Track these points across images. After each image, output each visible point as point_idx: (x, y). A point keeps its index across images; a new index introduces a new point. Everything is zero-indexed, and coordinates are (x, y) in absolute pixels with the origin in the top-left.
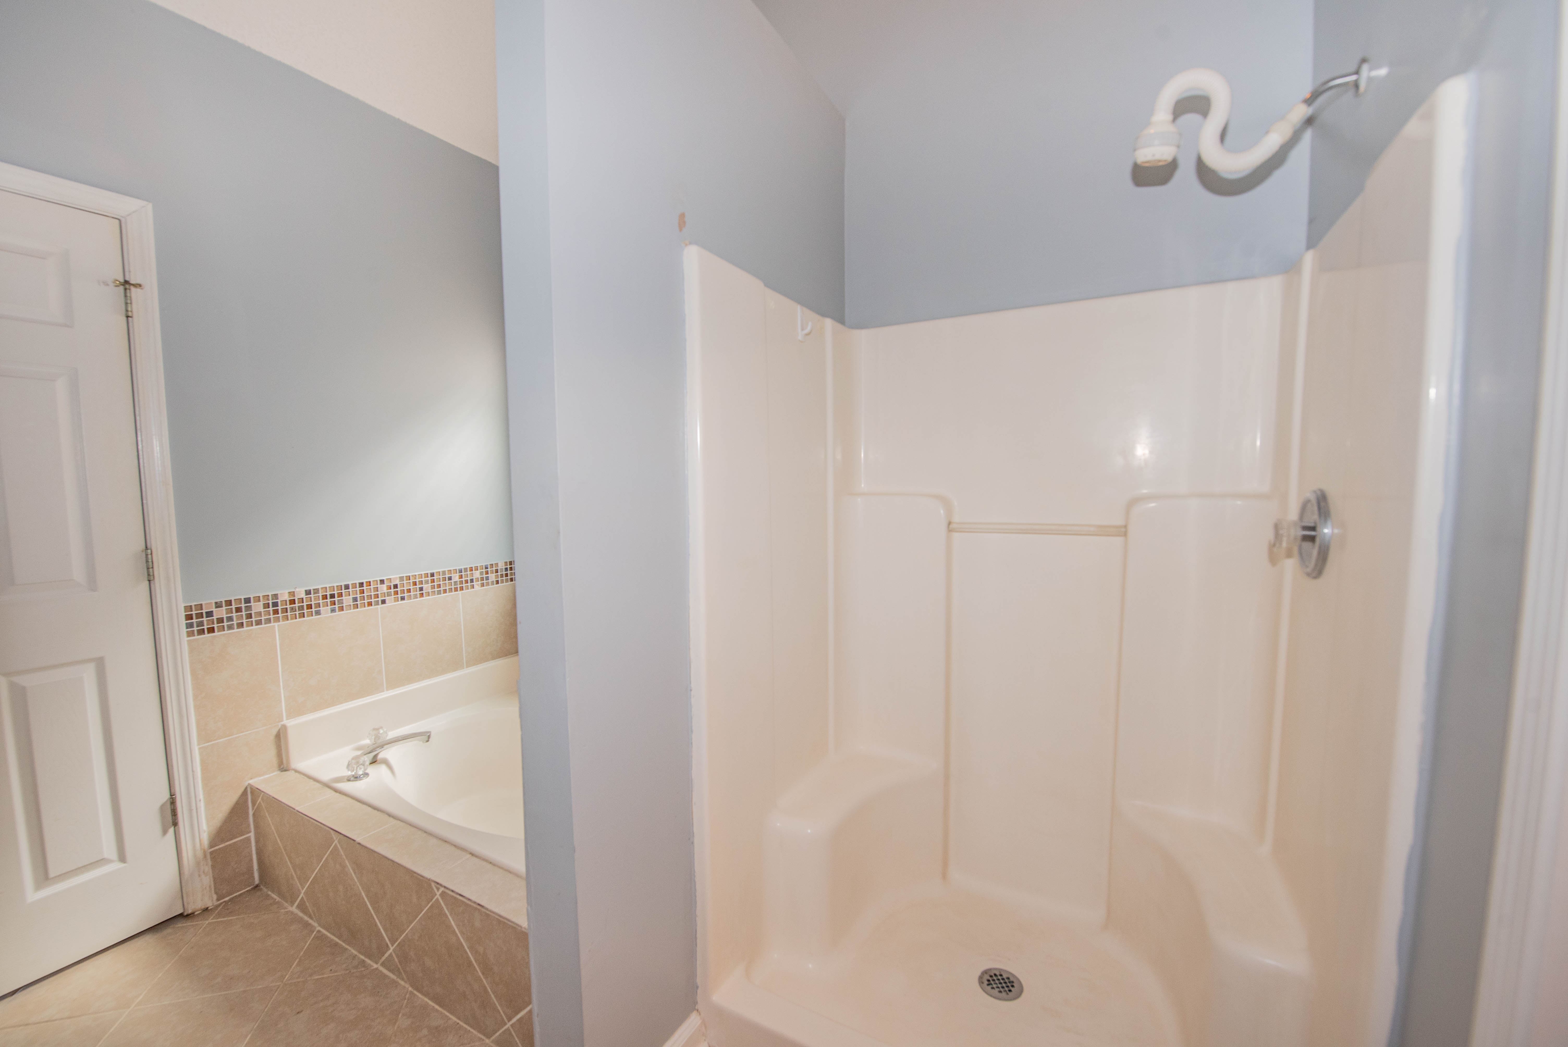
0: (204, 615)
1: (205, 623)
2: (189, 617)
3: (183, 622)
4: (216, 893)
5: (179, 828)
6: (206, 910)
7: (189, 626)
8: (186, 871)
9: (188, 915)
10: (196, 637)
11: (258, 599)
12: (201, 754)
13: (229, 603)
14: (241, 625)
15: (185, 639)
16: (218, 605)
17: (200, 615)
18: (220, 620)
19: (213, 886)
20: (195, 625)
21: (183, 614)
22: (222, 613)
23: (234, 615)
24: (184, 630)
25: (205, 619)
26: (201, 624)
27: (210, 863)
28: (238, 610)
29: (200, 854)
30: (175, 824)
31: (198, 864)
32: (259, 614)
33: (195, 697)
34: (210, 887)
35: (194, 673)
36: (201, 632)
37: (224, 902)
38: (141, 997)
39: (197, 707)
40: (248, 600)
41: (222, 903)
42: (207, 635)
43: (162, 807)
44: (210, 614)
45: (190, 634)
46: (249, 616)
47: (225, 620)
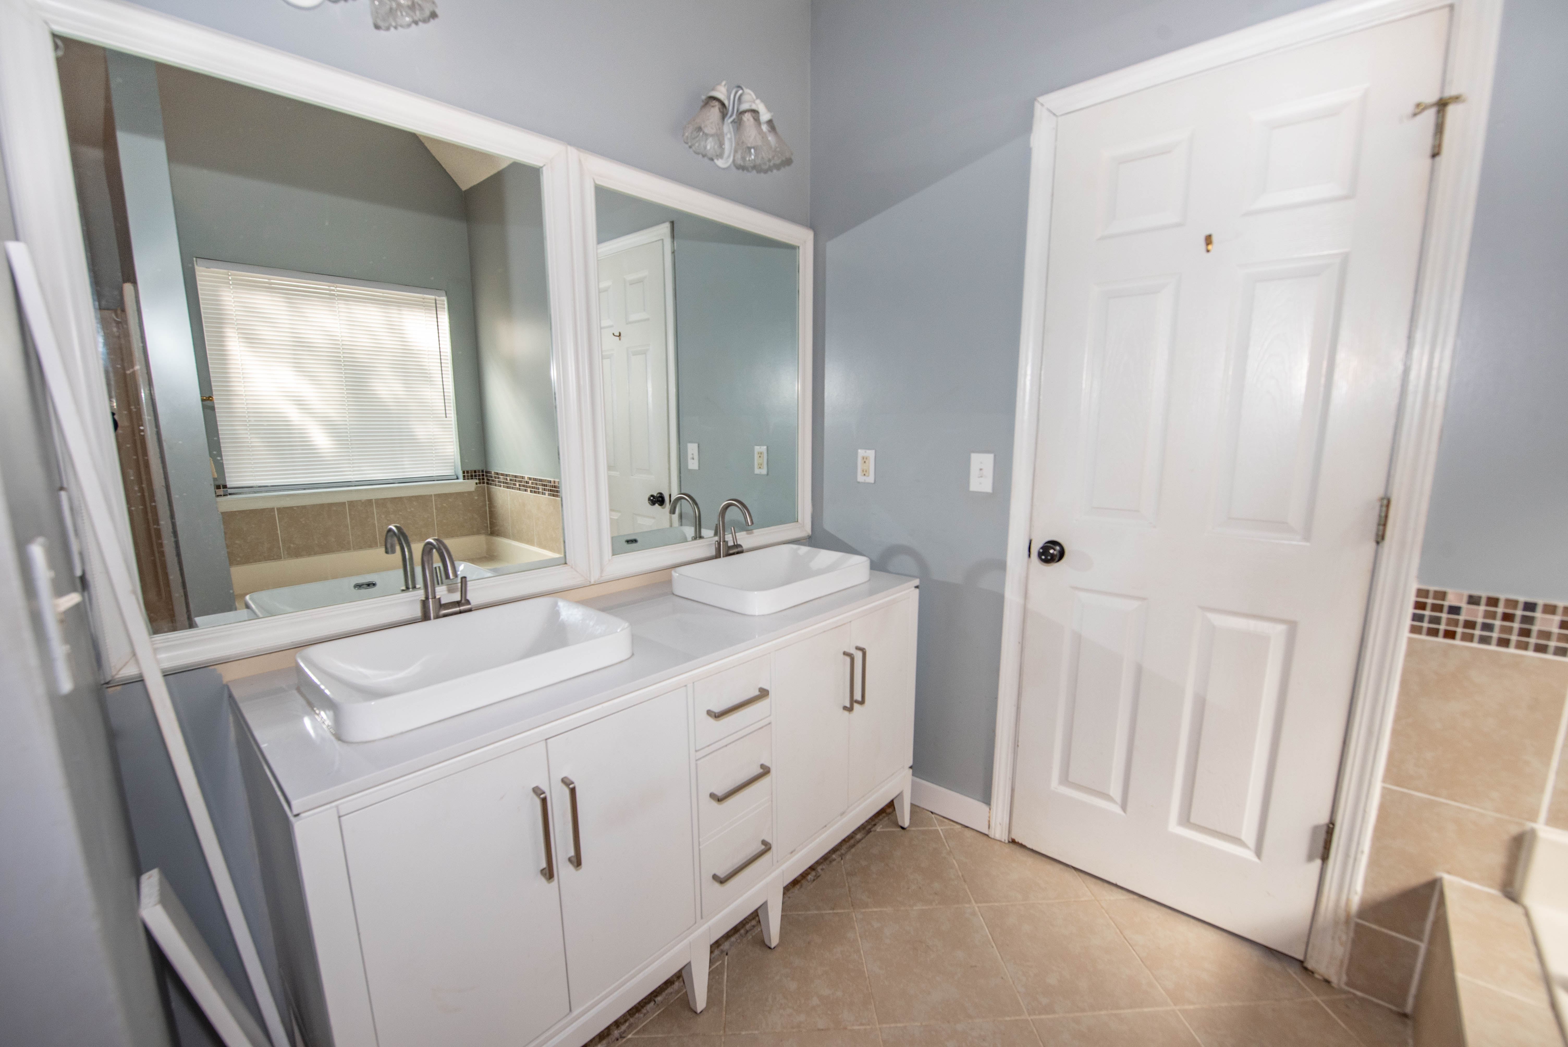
0: (1446, 609)
1: (1444, 621)
2: (1420, 606)
3: (1410, 610)
4: (1348, 974)
5: (1327, 864)
6: (1327, 982)
7: (1417, 618)
8: (1320, 919)
9: (1306, 969)
10: (1423, 637)
11: (1550, 609)
12: (1383, 796)
13: (1493, 602)
14: (1504, 642)
15: (1406, 634)
16: (1473, 600)
17: (1438, 608)
18: (1470, 624)
19: (1346, 962)
20: (1426, 619)
21: (1412, 598)
22: (1478, 614)
23: (1498, 623)
24: (1408, 622)
25: (1444, 616)
26: (1436, 620)
27: (1352, 934)
28: (1508, 617)
29: (1342, 915)
30: (1325, 858)
31: (1336, 923)
32: (1546, 635)
33: (1397, 719)
34: (1342, 962)
35: (1404, 683)
36: (1433, 632)
37: (1354, 994)
38: (1191, 1007)
39: (1395, 733)
40: (1530, 607)
41: (1349, 992)
42: (1440, 640)
43: (1316, 829)
44: (1455, 610)
45: (1414, 630)
46: (1525, 633)
47: (1478, 626)
